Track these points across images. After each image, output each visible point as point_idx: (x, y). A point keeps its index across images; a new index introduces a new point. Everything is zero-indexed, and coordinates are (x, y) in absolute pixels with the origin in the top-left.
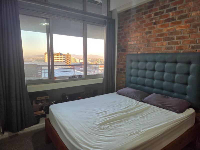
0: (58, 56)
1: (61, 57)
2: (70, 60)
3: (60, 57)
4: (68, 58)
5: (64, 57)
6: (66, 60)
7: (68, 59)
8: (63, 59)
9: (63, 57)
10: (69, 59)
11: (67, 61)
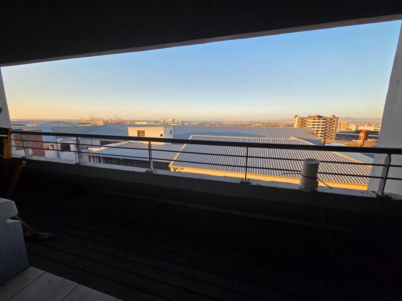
0: (315, 119)
1: (319, 121)
2: (334, 126)
3: (317, 121)
4: (331, 122)
5: (324, 121)
6: (327, 126)
7: (330, 124)
8: (317, 124)
9: (322, 121)
10: (334, 124)
11: (329, 127)
